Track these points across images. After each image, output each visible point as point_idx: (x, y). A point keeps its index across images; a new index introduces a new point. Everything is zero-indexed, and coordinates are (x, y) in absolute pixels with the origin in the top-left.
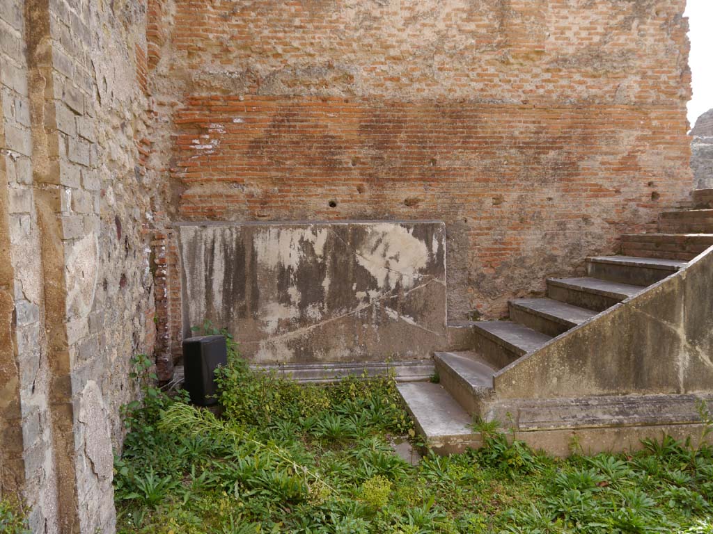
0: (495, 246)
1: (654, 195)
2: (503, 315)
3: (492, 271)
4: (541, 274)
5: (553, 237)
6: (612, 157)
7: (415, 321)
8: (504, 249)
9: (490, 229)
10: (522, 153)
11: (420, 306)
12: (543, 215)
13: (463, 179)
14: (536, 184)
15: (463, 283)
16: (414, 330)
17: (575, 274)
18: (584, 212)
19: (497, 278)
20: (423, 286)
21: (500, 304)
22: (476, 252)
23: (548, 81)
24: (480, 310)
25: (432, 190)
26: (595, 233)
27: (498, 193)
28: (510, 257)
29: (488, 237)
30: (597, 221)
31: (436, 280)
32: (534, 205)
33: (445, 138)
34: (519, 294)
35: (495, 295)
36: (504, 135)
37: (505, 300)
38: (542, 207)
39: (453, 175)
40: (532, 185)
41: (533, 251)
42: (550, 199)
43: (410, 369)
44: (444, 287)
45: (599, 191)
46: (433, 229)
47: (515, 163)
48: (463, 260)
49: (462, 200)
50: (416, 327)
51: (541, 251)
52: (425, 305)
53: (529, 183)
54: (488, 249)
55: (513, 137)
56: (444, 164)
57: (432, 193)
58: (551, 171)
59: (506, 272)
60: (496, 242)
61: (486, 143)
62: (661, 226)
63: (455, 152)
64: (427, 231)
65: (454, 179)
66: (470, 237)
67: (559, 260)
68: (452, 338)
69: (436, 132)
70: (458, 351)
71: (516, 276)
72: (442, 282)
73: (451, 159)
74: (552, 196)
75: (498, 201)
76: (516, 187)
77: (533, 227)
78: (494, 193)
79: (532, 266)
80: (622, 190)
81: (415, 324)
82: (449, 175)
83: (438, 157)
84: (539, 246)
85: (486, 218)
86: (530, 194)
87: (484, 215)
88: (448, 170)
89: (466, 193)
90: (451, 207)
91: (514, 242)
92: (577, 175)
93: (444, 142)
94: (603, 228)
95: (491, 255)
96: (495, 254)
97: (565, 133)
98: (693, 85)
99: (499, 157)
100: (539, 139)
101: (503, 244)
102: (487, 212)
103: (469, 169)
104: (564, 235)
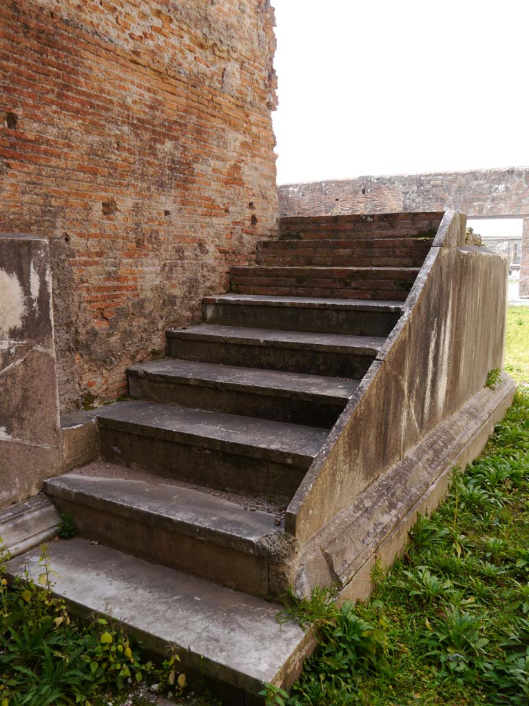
0: (108, 284)
1: (254, 219)
2: (121, 393)
3: (105, 325)
4: (161, 324)
5: (171, 270)
6: (221, 163)
7: (8, 432)
8: (119, 288)
9: (100, 254)
10: (137, 135)
11: (16, 400)
12: (161, 236)
13: (61, 163)
14: (153, 189)
15: (69, 349)
16: (8, 451)
17: (194, 322)
18: (199, 235)
19: (112, 335)
20: (19, 362)
21: (115, 377)
22: (84, 294)
23: (158, 30)
24: (94, 390)
25: (13, 175)
26: (210, 264)
27: (110, 195)
28: (125, 301)
29: (99, 268)
30: (211, 248)
31: (39, 348)
32: (151, 220)
33: (30, 77)
34: (139, 357)
35: (111, 363)
36: (114, 99)
37: (123, 369)
38: (160, 224)
39: (46, 152)
40: (149, 189)
41: (152, 290)
42: (167, 213)
43: (16, 527)
44: (52, 360)
45: (212, 209)
46: (29, 252)
47: (129, 150)
48: (66, 308)
49: (60, 202)
50: (11, 443)
51: (160, 289)
52: (25, 398)
53: (145, 185)
54: (99, 289)
55: (124, 106)
56: (30, 129)
57: (13, 180)
58: (168, 172)
59: (123, 324)
60: (109, 276)
61: (92, 106)
62: (261, 257)
63: (48, 109)
64: (20, 255)
65: (48, 160)
66: (75, 269)
67: (178, 302)
68: (69, 448)
69: (15, 60)
70: (80, 466)
71: (135, 329)
72: (49, 351)
73: (40, 121)
74: (169, 209)
75: (109, 208)
76: (131, 189)
77: (151, 254)
78: (104, 194)
79: (151, 312)
80: (231, 209)
81: (9, 438)
82: (38, 151)
83: (19, 112)
84: (157, 283)
85: (95, 236)
86: (147, 202)
87: (92, 231)
88: (37, 141)
89: (66, 189)
90: (43, 212)
91: (130, 277)
92: (193, 182)
93: (29, 86)
94: (216, 258)
95: (104, 299)
96: (109, 297)
97: (181, 117)
98: (278, 92)
99: (109, 136)
100: (154, 118)
101: (118, 279)
102: (95, 225)
103: (70, 146)
104: (182, 267)
